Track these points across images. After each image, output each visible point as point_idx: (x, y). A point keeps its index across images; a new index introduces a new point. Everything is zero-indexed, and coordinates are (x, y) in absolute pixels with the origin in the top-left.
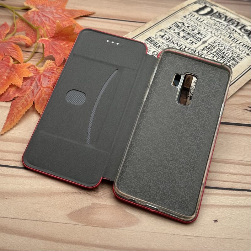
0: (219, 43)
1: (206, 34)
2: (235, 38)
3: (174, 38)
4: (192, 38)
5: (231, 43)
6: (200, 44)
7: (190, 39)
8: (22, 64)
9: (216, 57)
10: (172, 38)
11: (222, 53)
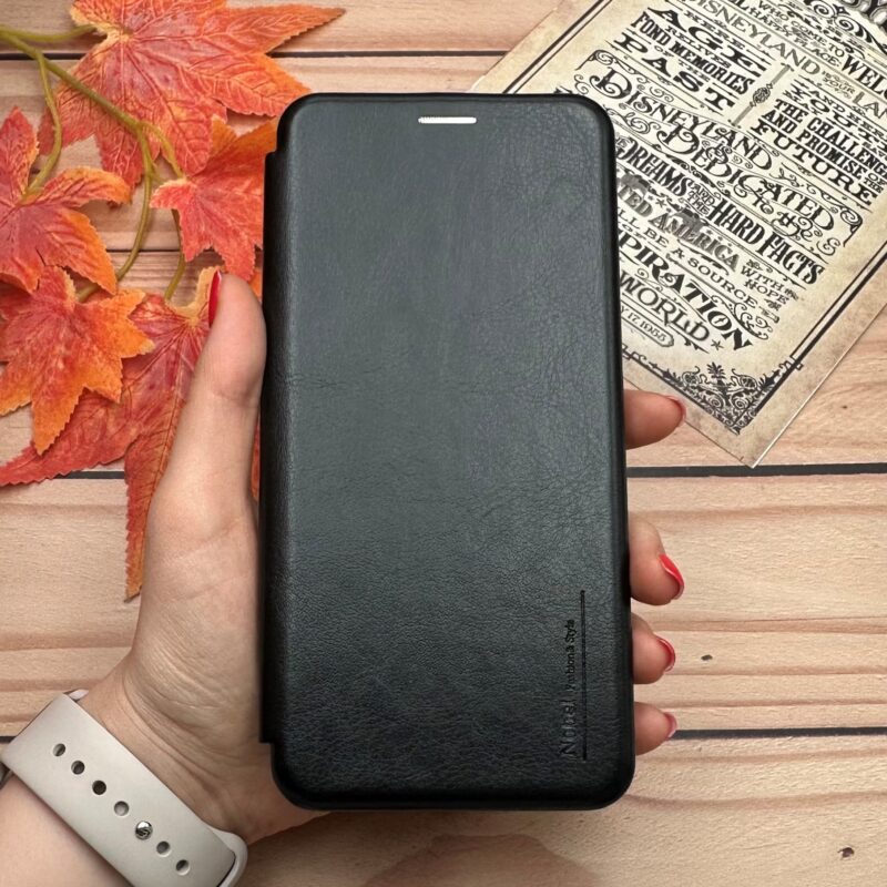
5: (858, 91)
6: (747, 104)
9: (811, 155)
10: (641, 88)
11: (828, 139)
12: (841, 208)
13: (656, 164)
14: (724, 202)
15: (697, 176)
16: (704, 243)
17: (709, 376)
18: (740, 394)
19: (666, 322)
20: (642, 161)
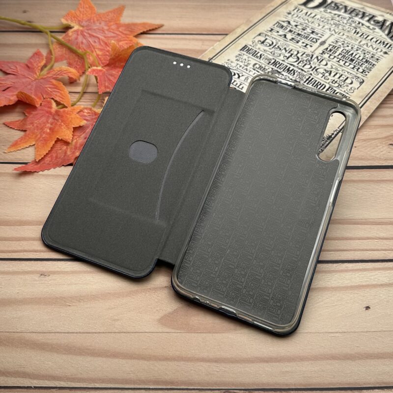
0: (343, 43)
1: (323, 33)
2: (363, 34)
4: (305, 40)
5: (359, 40)
6: (317, 46)
7: (301, 41)
8: (69, 108)
9: (343, 61)
10: (277, 43)
11: (349, 55)
12: (356, 77)
13: (283, 66)
14: (310, 77)
15: (299, 69)
20: (278, 66)
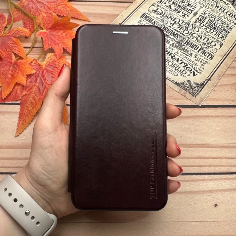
0: (208, 14)
1: (195, 5)
2: (221, 8)
3: (167, 12)
4: (184, 10)
5: (219, 13)
6: (192, 16)
7: (182, 12)
8: (24, 59)
9: (209, 28)
10: (165, 12)
11: (213, 24)
12: (217, 41)
13: (170, 31)
14: (188, 40)
15: (181, 33)
16: (184, 50)
17: (187, 83)
18: (195, 87)
19: (175, 70)
20: (166, 30)
